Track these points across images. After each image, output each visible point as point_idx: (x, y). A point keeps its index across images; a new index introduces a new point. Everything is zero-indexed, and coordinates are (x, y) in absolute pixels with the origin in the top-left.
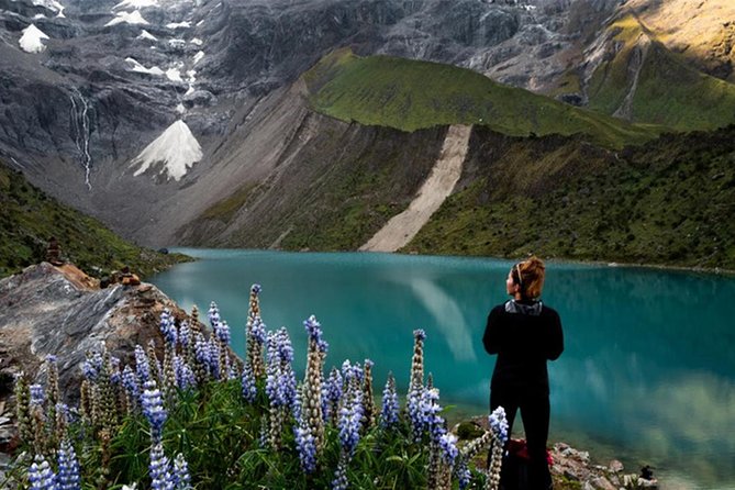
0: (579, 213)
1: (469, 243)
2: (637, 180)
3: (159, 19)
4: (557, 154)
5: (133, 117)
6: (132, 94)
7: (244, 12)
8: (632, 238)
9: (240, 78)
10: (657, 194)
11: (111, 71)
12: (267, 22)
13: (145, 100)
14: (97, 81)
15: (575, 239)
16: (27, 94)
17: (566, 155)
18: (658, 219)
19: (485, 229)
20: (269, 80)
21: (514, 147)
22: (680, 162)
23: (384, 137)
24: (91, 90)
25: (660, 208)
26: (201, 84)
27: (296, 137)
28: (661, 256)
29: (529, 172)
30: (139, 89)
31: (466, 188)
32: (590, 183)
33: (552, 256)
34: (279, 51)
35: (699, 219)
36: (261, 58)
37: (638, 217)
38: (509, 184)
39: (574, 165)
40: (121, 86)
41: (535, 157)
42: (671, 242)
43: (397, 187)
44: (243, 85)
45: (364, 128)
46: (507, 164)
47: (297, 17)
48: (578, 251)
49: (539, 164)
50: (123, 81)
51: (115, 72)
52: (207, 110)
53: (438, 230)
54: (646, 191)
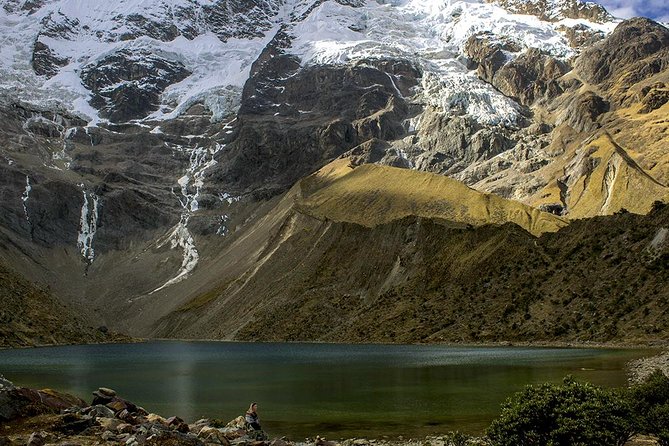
0: (495, 297)
1: (398, 330)
2: (547, 265)
3: (179, 130)
4: (489, 243)
5: (139, 216)
6: (141, 195)
7: (255, 126)
8: (528, 317)
9: (246, 184)
10: (559, 275)
11: (126, 173)
12: (275, 134)
13: (153, 200)
14: (111, 182)
15: (484, 322)
16: (45, 190)
17: (495, 245)
18: (554, 298)
19: (415, 316)
20: (273, 186)
21: (454, 239)
22: (582, 245)
23: (348, 234)
24: (104, 190)
25: (558, 288)
26: (208, 189)
27: (278, 234)
28: (548, 333)
29: (462, 261)
30: (149, 190)
31: (408, 279)
32: (510, 269)
33: (460, 340)
34: (284, 161)
35: (585, 296)
36: (266, 167)
37: (539, 297)
38: (445, 274)
39: (501, 252)
40: (131, 187)
41: (470, 247)
42: (559, 319)
43: (352, 279)
44: (248, 190)
45: (334, 225)
46: (445, 254)
47: (303, 131)
48: (484, 333)
49: (472, 254)
50: (135, 183)
51: (130, 175)
52: (210, 212)
53: (375, 319)
54: (551, 274)
